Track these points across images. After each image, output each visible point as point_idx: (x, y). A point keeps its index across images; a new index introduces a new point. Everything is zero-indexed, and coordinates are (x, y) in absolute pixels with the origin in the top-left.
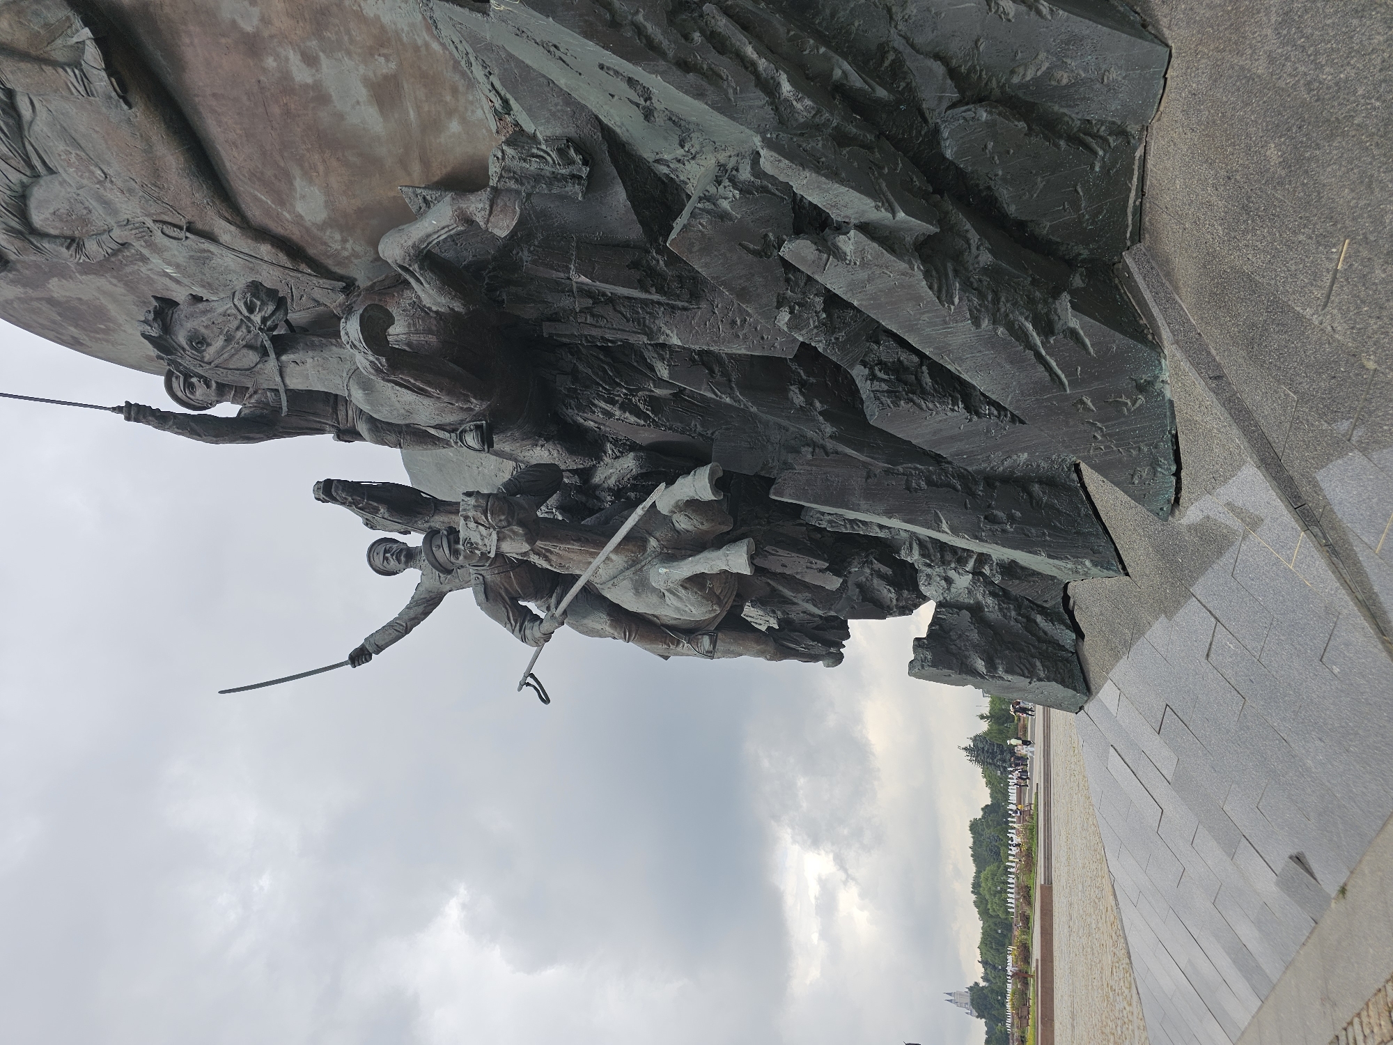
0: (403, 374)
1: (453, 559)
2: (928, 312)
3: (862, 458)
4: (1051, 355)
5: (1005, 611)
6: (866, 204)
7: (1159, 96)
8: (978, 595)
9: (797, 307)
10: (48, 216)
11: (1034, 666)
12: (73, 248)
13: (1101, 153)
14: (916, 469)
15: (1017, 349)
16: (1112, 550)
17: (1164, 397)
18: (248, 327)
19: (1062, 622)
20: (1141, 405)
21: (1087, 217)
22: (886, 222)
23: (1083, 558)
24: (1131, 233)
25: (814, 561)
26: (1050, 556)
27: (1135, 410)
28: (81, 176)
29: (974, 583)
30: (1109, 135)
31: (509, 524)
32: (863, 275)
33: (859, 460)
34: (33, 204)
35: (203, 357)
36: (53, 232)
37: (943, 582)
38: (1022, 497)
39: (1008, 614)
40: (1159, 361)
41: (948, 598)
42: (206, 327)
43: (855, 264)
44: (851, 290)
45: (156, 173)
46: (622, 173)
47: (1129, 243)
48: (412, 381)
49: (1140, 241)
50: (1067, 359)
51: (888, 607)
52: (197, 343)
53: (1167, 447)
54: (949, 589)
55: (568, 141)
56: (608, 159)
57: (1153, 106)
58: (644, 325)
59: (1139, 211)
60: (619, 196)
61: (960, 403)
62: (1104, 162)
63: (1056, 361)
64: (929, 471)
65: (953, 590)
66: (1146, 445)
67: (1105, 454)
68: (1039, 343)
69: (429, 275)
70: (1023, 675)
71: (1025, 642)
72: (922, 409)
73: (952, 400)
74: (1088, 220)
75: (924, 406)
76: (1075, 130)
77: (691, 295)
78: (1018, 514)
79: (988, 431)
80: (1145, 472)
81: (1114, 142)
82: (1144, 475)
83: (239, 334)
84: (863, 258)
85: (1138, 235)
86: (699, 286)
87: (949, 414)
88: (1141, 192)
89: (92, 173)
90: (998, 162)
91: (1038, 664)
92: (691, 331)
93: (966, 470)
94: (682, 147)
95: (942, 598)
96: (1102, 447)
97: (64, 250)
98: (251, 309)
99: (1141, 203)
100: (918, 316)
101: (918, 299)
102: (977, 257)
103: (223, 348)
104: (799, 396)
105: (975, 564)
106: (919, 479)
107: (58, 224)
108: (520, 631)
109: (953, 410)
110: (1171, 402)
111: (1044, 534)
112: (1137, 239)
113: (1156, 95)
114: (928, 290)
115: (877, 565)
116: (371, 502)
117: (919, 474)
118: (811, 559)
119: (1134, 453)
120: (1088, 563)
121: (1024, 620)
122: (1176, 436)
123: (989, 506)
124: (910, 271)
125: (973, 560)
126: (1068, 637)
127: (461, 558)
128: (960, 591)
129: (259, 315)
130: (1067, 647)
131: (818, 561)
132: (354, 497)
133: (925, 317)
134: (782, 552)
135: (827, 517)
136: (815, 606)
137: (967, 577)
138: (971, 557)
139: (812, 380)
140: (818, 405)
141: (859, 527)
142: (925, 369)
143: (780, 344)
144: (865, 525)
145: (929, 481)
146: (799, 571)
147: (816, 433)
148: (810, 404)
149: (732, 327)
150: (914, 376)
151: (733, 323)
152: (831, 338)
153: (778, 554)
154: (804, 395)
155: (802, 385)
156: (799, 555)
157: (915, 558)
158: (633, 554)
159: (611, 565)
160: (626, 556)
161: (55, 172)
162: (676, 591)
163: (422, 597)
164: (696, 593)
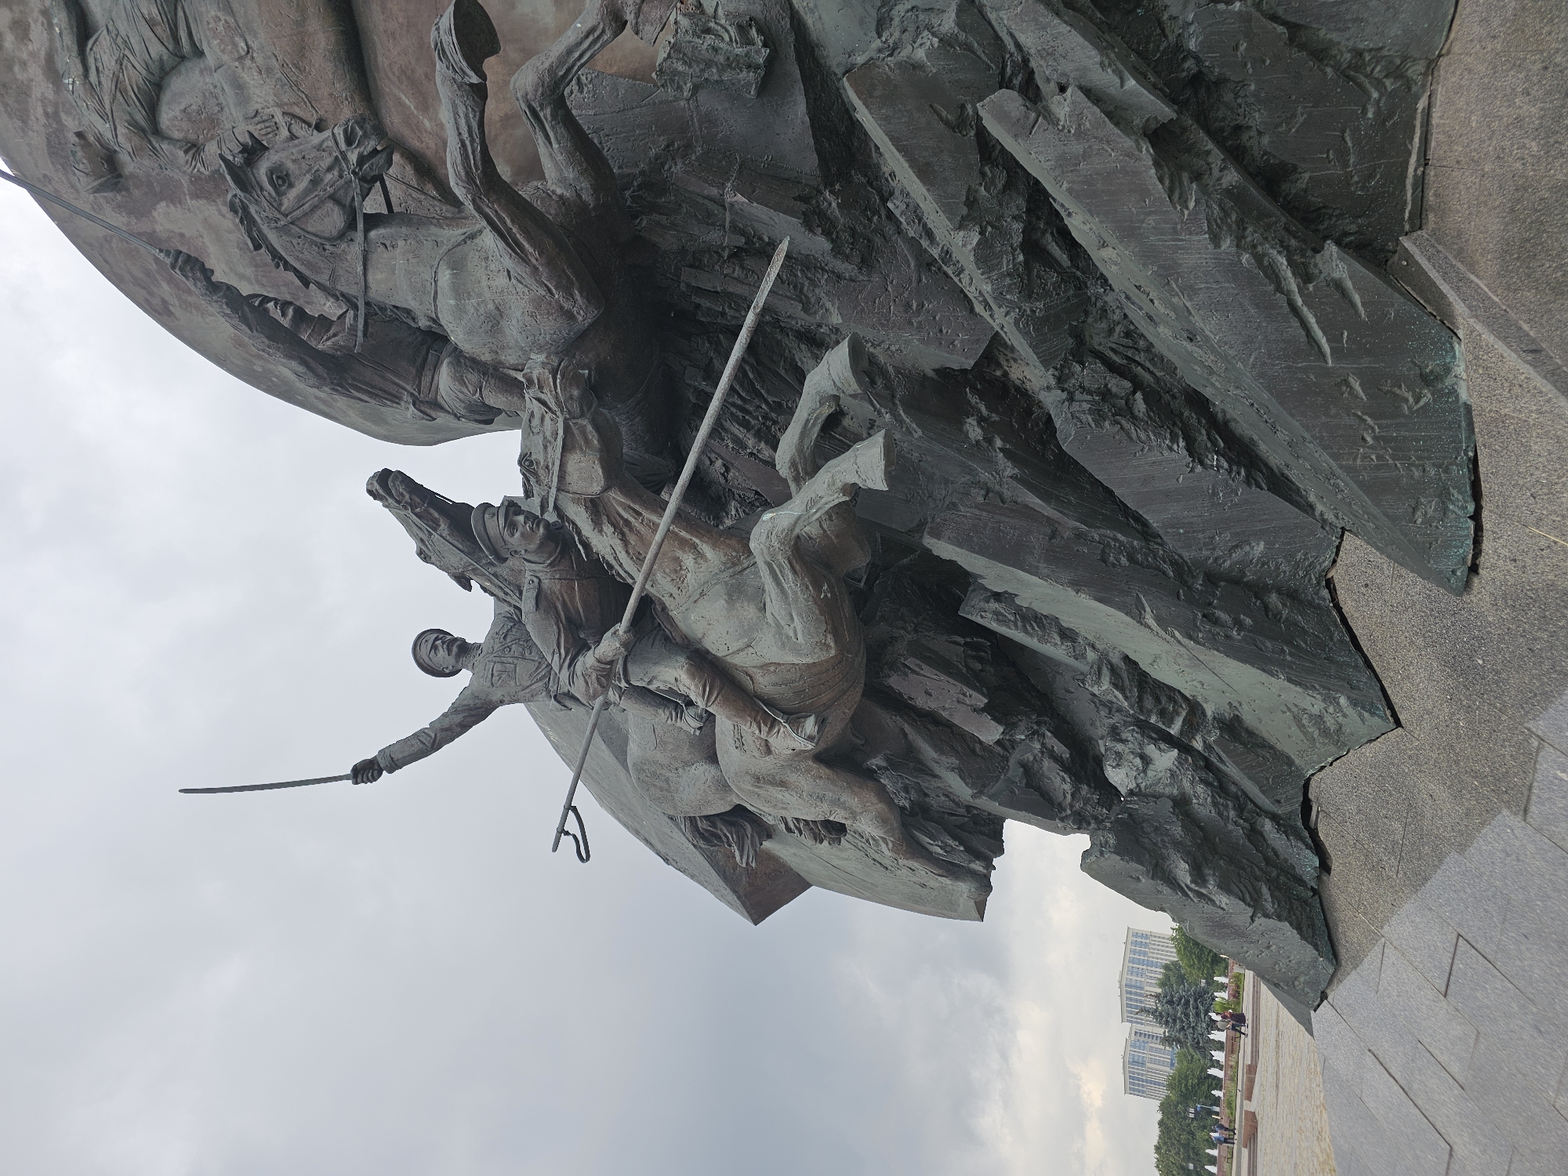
0: (499, 206)
1: (506, 534)
2: (1154, 213)
3: (1049, 511)
4: (1310, 307)
5: (1222, 808)
6: (1089, 57)
7: (1450, 17)
8: (1184, 781)
9: (989, 229)
10: (178, 113)
11: (1259, 893)
12: (191, 153)
13: (1375, 95)
14: (1116, 539)
15: (1265, 288)
16: (1378, 688)
17: (1457, 397)
18: (341, 171)
19: (1302, 839)
20: (1427, 404)
21: (1356, 178)
22: (1112, 91)
23: (1337, 691)
24: (1410, 212)
25: (969, 691)
26: (1290, 680)
27: (1417, 410)
28: (223, 51)
29: (1179, 763)
30: (1386, 76)
31: (582, 415)
32: (1077, 148)
33: (1043, 515)
34: (166, 97)
35: (281, 204)
36: (176, 135)
37: (1138, 761)
38: (1255, 604)
39: (1225, 813)
40: (1451, 344)
41: (1143, 786)
42: (294, 161)
43: (1069, 131)
45: (301, 50)
46: (805, 79)
47: (1407, 227)
49: (1420, 228)
50: (1331, 316)
51: (1060, 805)
52: (278, 178)
53: (1463, 473)
54: (1145, 771)
55: (751, 19)
56: (793, 54)
57: (1441, 31)
58: (801, 291)
59: (1421, 183)
60: (799, 109)
61: (1181, 440)
62: (1379, 107)
63: (1315, 316)
64: (1133, 547)
65: (1150, 773)
66: (1433, 464)
67: (1378, 468)
68: (1294, 287)
69: (561, 130)
70: (1243, 900)
71: (1248, 860)
72: (1130, 438)
73: (1171, 435)
74: (1357, 183)
75: (1134, 436)
76: (1345, 65)
77: (863, 261)
78: (1248, 621)
79: (1215, 494)
80: (1431, 508)
81: (1392, 84)
82: (1430, 512)
83: (329, 177)
84: (1080, 125)
85: (1418, 220)
86: (874, 254)
87: (1166, 453)
88: (1424, 161)
89: (235, 45)
90: (1250, 71)
91: (1265, 890)
92: (855, 308)
93: (1180, 556)
94: (880, 36)
95: (1135, 785)
96: (1374, 457)
97: (181, 153)
98: (349, 142)
99: (1424, 172)
100: (1142, 217)
101: (1144, 192)
102: (1219, 179)
103: (306, 192)
104: (976, 428)
105: (1183, 726)
106: (1119, 554)
107: (185, 125)
108: (569, 666)
109: (1171, 449)
110: (1468, 408)
111: (1283, 651)
112: (1418, 223)
113: (1445, 15)
114: (1158, 183)
115: (1052, 741)
116: (432, 511)
117: (1119, 547)
118: (965, 689)
119: (1417, 474)
120: (1343, 701)
121: (1247, 825)
122: (1475, 461)
123: (1210, 604)
124: (1137, 153)
125: (1181, 719)
126: (1307, 863)
127: (517, 535)
128: (1160, 775)
129: (356, 152)
130: (1306, 878)
131: (975, 694)
132: (414, 497)
133: (1151, 220)
134: (927, 671)
135: (994, 605)
136: (963, 779)
137: (1172, 753)
138: (1178, 714)
139: (995, 417)
140: (999, 443)
141: (1033, 629)
142: (1139, 396)
143: (962, 341)
144: (1042, 626)
145: (1131, 559)
146: (947, 706)
147: (992, 475)
148: (989, 441)
149: (906, 311)
150: (1123, 402)
151: (908, 306)
152: (1026, 306)
153: (922, 672)
154: (982, 428)
155: (981, 420)
156: (949, 679)
157: (1105, 687)
158: (734, 554)
159: (704, 566)
160: (726, 555)
161: (199, 53)
162: (781, 572)
163: (465, 702)
164: (807, 588)
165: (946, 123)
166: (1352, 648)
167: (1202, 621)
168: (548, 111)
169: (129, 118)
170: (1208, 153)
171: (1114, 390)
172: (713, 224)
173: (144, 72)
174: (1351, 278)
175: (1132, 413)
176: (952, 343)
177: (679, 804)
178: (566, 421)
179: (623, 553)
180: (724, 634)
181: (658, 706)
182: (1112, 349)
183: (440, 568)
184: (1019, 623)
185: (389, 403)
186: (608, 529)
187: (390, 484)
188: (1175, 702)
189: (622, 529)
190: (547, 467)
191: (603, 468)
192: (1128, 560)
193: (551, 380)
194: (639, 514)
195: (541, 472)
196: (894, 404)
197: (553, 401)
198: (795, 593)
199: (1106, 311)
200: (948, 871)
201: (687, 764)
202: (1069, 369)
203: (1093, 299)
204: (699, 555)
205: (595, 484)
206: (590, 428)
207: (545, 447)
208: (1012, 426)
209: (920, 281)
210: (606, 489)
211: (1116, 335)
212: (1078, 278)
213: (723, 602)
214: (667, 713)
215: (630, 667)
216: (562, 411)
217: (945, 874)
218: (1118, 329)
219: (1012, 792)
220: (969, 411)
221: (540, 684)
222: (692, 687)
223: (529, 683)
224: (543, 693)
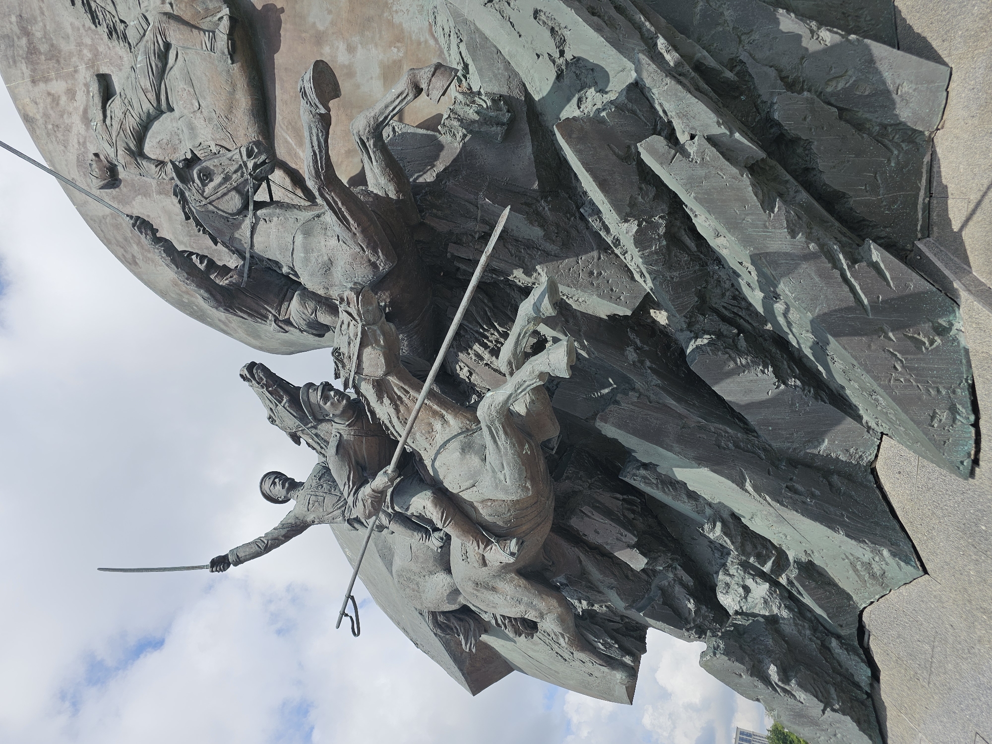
0: (335, 193)
1: (321, 403)
2: (752, 214)
3: (679, 408)
4: (856, 279)
5: (800, 628)
6: (710, 118)
7: (943, 106)
8: (774, 606)
9: (644, 223)
10: (155, 144)
11: (829, 693)
12: (159, 167)
13: (896, 152)
14: (726, 432)
15: (825, 265)
16: (910, 546)
17: (958, 343)
18: (243, 173)
19: (858, 655)
20: (938, 347)
21: (884, 203)
22: (724, 139)
23: (881, 545)
24: (921, 226)
25: (625, 532)
26: (847, 536)
27: (932, 350)
28: (185, 108)
29: (770, 593)
30: (903, 141)
31: (374, 323)
32: (701, 172)
33: (676, 412)
34: (150, 134)
35: (204, 191)
36: (153, 157)
37: (741, 590)
38: (822, 481)
39: (803, 632)
40: (952, 308)
41: (744, 608)
42: (215, 166)
43: (696, 162)
44: (690, 183)
46: (533, 132)
47: (919, 236)
48: (340, 204)
49: (928, 236)
50: (870, 285)
51: (686, 619)
52: (203, 175)
53: (963, 394)
54: (746, 598)
55: (500, 96)
56: (526, 118)
57: (938, 114)
58: (523, 262)
59: (928, 208)
60: (527, 150)
61: (770, 367)
62: (898, 160)
63: (860, 284)
64: (737, 438)
65: (750, 599)
66: (944, 387)
67: (905, 387)
68: (845, 267)
70: (817, 697)
71: (819, 667)
72: (736, 363)
73: (763, 363)
74: (885, 206)
75: (738, 361)
76: (875, 134)
77: (563, 244)
78: (817, 492)
79: (793, 404)
80: (944, 416)
81: (906, 146)
82: (944, 420)
83: (234, 176)
84: (703, 159)
85: (927, 231)
86: (571, 241)
87: (760, 375)
88: (930, 195)
89: (192, 104)
90: (814, 133)
91: (832, 691)
92: (557, 273)
93: (770, 445)
94: (579, 108)
95: (739, 607)
96: (902, 380)
97: (153, 167)
98: (249, 155)
99: (929, 201)
100: (743, 216)
101: (744, 201)
102: (794, 197)
103: (220, 185)
104: (633, 353)
105: (773, 566)
106: (728, 441)
107: (158, 151)
109: (763, 372)
110: (967, 351)
111: (843, 515)
112: (927, 233)
113: (940, 105)
114: (753, 196)
115: (681, 572)
116: (279, 390)
117: (728, 437)
118: (622, 530)
119: (933, 392)
120: (885, 552)
121: (819, 642)
122: (972, 388)
123: (791, 479)
124: (740, 177)
125: (771, 561)
126: (863, 674)
127: (329, 404)
128: (756, 601)
129: (253, 162)
130: (863, 684)
131: (629, 535)
132: (269, 380)
133: (749, 219)
134: (597, 516)
135: (643, 472)
136: (619, 595)
137: (764, 586)
138: (770, 558)
139: (646, 348)
140: (648, 363)
141: (669, 490)
142: (742, 337)
143: (625, 297)
144: (675, 489)
145: (737, 446)
146: (609, 541)
147: (643, 384)
148: (642, 362)
149: (590, 277)
150: (731, 341)
151: (591, 273)
152: (668, 274)
153: (593, 516)
154: (637, 353)
155: (637, 348)
156: (611, 523)
157: (717, 534)
158: (468, 422)
159: (448, 429)
160: (462, 423)
161: (171, 110)
162: (497, 433)
163: (289, 521)
164: (514, 446)
165: (618, 156)
166: (890, 516)
167: (785, 491)
168: (372, 142)
169: (125, 145)
170: (787, 182)
171: (725, 333)
172: (470, 218)
173: (138, 119)
174: (883, 262)
175: (737, 347)
176: (619, 298)
177: (425, 601)
178: (363, 325)
179: (396, 418)
180: (458, 477)
181: (414, 530)
182: (724, 307)
183: (281, 428)
184: (660, 486)
185: (259, 320)
186: (386, 401)
187: (254, 371)
188: (767, 549)
189: (396, 402)
190: (350, 357)
191: (385, 359)
192: (734, 446)
193: (355, 299)
194: (408, 392)
195: (345, 361)
196: (580, 335)
197: (356, 312)
198: (506, 448)
199: (720, 281)
200: (606, 662)
201: (431, 573)
202: (695, 318)
203: (711, 273)
204: (445, 421)
205: (379, 370)
206: (378, 332)
207: (349, 343)
208: (657, 354)
209: (599, 258)
210: (387, 374)
211: (726, 298)
212: (701, 259)
213: (458, 453)
214: (420, 535)
215: (395, 499)
216: (361, 319)
217: (604, 664)
218: (727, 294)
219: (653, 607)
220: (629, 343)
221: (339, 511)
222: (435, 514)
223: (332, 510)
224: (341, 518)
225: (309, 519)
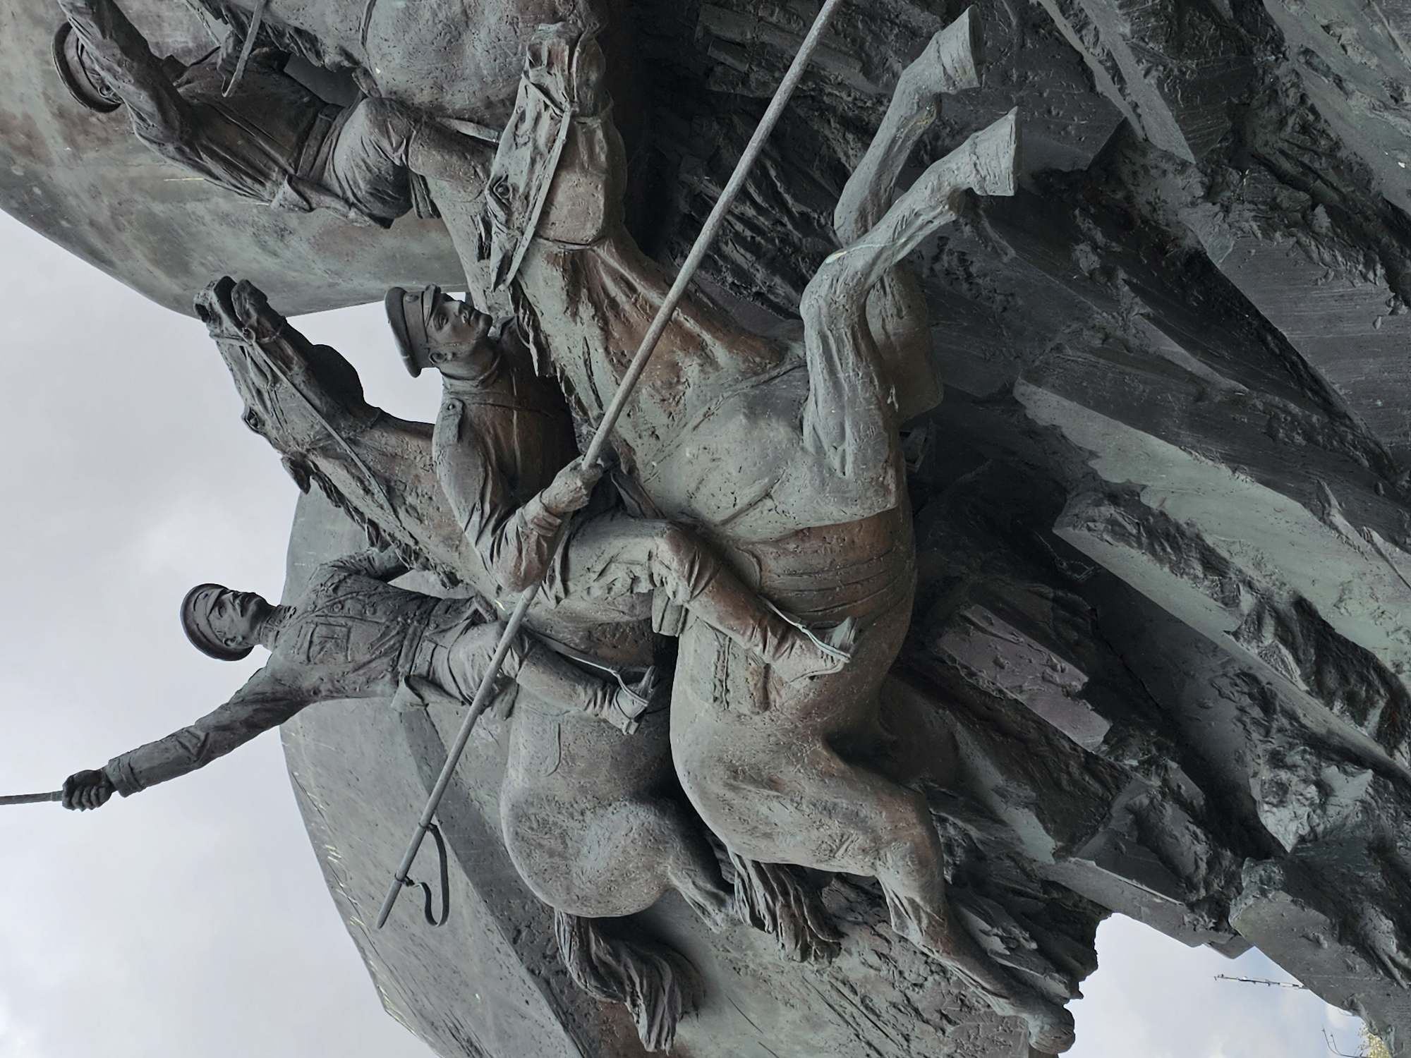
3: (1194, 365)
8: (1384, 817)
14: (1287, 412)
25: (1060, 663)
29: (1376, 790)
33: (1185, 371)
37: (1312, 792)
41: (1320, 829)
54: (1323, 806)
61: (1379, 266)
64: (1312, 426)
65: (1331, 810)
72: (1311, 258)
73: (1364, 258)
75: (1315, 256)
87: (1359, 283)
93: (1377, 444)
95: (1307, 829)
104: (1090, 257)
105: (1380, 727)
106: (1292, 430)
108: (495, 529)
109: (1365, 278)
115: (1177, 776)
117: (1292, 422)
118: (1055, 659)
125: (1376, 714)
127: (447, 328)
128: (1346, 812)
131: (1068, 667)
132: (264, 320)
134: (1000, 628)
135: (1108, 510)
136: (1042, 821)
137: (1364, 776)
138: (1373, 705)
139: (1116, 247)
140: (1122, 275)
141: (1164, 550)
142: (1320, 210)
143: (1079, 127)
144: (1176, 548)
146: (1026, 686)
147: (1113, 317)
148: (1109, 273)
149: (1003, 83)
150: (1299, 215)
151: (1006, 77)
152: (1174, 63)
153: (990, 629)
154: (1099, 256)
155: (1095, 247)
156: (1032, 641)
157: (1267, 643)
158: (758, 359)
159: (713, 376)
163: (259, 689)
164: (872, 381)
171: (1286, 204)
175: (1312, 227)
176: (1065, 128)
177: (577, 882)
179: (601, 350)
181: (579, 680)
182: (1282, 152)
183: (275, 444)
184: (1144, 540)
185: (249, 181)
186: (586, 309)
187: (234, 295)
188: (1370, 685)
189: (605, 312)
191: (606, 198)
192: (1305, 439)
194: (634, 289)
195: (516, 205)
196: (978, 215)
197: (562, 84)
198: (853, 388)
199: (1276, 92)
200: (1009, 987)
201: (602, 803)
202: (1223, 176)
203: (1260, 71)
204: (708, 360)
207: (533, 162)
208: (1140, 260)
209: (1023, 45)
210: (601, 237)
211: (1289, 129)
212: (1241, 39)
213: (742, 417)
214: (590, 692)
215: (572, 554)
217: (1004, 992)
218: (1291, 121)
219: (1117, 847)
220: (1078, 236)
221: (385, 660)
222: (675, 565)
223: (368, 657)
224: (389, 676)
225: (307, 683)
